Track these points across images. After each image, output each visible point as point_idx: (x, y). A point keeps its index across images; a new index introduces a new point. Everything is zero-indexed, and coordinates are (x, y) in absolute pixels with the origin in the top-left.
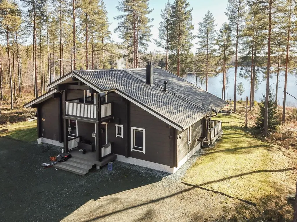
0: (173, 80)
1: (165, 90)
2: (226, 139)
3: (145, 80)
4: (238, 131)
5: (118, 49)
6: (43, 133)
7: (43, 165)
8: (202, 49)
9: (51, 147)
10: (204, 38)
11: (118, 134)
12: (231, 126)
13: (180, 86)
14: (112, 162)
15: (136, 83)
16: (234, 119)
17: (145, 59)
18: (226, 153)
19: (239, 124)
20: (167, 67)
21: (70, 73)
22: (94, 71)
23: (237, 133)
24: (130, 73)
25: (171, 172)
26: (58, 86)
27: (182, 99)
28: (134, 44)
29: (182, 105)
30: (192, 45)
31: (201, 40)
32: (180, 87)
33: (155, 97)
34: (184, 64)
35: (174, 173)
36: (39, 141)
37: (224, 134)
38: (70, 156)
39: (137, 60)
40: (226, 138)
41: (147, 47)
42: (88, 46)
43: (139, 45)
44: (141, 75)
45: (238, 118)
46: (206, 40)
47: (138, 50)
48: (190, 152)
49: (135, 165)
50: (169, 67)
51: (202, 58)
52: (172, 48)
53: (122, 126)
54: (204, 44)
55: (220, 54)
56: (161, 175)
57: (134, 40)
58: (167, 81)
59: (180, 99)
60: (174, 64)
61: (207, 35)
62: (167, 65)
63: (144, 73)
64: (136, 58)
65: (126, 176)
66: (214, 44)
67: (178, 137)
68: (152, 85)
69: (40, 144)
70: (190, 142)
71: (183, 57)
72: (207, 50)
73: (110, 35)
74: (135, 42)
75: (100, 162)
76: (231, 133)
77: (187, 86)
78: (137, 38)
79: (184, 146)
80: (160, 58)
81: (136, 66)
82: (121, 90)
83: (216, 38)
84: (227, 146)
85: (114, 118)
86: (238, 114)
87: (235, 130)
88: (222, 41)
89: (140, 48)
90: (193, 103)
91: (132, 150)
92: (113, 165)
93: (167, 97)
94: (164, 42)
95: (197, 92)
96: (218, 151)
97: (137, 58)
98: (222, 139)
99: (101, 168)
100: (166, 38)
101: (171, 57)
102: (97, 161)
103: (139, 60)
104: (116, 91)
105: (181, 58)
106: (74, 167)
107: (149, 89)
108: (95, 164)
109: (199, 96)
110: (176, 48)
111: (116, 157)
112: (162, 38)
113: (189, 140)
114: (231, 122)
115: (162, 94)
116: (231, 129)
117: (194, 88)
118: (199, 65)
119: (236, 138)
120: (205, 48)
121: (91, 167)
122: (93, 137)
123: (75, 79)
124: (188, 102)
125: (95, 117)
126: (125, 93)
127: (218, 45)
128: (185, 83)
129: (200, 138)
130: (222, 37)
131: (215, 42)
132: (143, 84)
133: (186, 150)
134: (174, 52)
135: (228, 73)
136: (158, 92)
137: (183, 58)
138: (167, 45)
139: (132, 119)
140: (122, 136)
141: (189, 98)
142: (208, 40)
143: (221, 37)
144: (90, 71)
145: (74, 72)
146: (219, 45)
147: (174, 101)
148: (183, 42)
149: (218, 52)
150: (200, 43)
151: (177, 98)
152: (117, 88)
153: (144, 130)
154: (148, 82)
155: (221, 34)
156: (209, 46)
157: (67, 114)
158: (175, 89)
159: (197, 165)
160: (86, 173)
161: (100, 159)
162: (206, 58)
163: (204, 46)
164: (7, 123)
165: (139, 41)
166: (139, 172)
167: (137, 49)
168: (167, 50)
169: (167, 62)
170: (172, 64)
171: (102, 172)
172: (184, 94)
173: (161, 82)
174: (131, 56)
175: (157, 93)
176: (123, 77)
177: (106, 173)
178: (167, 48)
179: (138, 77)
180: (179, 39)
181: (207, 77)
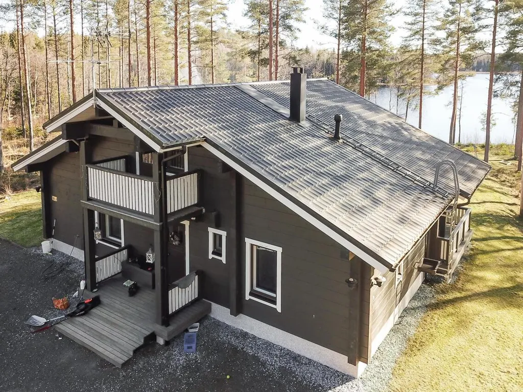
0: (354, 108)
1: (336, 138)
2: (485, 256)
3: (286, 112)
4: (506, 228)
5: (242, 39)
6: (54, 228)
7: (30, 322)
8: (412, 38)
9: (68, 264)
10: (416, 15)
11: (214, 253)
12: (486, 215)
13: (372, 124)
14: (198, 324)
15: (264, 121)
16: (489, 194)
17: (293, 59)
18: (492, 302)
19: (502, 207)
20: (338, 74)
21: (90, 96)
22: (157, 92)
23: (506, 234)
24: (253, 93)
25: (351, 374)
26: (65, 127)
27: (379, 162)
28: (270, 29)
29: (383, 182)
30: (392, 29)
31: (410, 19)
32: (372, 126)
33: (311, 159)
34: (375, 69)
35: (359, 375)
36: (46, 246)
37: (476, 240)
38: (96, 302)
39: (277, 62)
40: (484, 252)
41: (297, 34)
42: (178, 32)
43: (280, 29)
44: (277, 98)
45: (496, 189)
46: (421, 19)
47: (279, 40)
48: (400, 301)
49: (254, 337)
50: (344, 75)
51: (411, 58)
52: (350, 37)
53: (224, 234)
54: (416, 27)
55: (448, 49)
56: (323, 380)
57: (271, 19)
58: (341, 116)
59: (375, 162)
60: (354, 70)
61: (424, 9)
62: (338, 72)
63: (286, 93)
64: (274, 57)
65: (228, 377)
66: (438, 28)
67: (374, 282)
68: (305, 123)
69: (47, 254)
70: (401, 279)
71: (374, 54)
72: (423, 40)
73: (225, 12)
74: (274, 24)
75: (163, 327)
76: (492, 235)
77: (390, 123)
78: (277, 15)
79: (385, 294)
80: (325, 58)
81: (273, 76)
82: (220, 142)
83: (441, 15)
84: (492, 278)
85: (204, 210)
86: (492, 178)
87: (497, 225)
88: (452, 22)
89: (283, 35)
90: (409, 173)
91: (248, 297)
92: (199, 335)
93: (342, 156)
94: (333, 25)
95: (414, 139)
96: (470, 296)
97: (277, 56)
98: (474, 255)
99: (167, 343)
100: (337, 15)
101: (346, 55)
102: (157, 323)
103: (282, 62)
104: (207, 146)
105: (368, 57)
106: (100, 336)
107: (297, 136)
108: (151, 332)
109: (421, 149)
110: (358, 37)
111: (209, 309)
112: (330, 16)
113: (400, 274)
114: (484, 202)
115: (328, 149)
116: (489, 222)
117: (406, 130)
118: (405, 71)
119: (508, 253)
120: (417, 36)
121: (142, 342)
122: (148, 261)
123: (100, 111)
124: (395, 170)
125: (151, 212)
126: (230, 150)
127: (445, 29)
128: (383, 115)
129: (425, 261)
130: (453, 13)
131: (438, 23)
132: (282, 121)
133: (392, 302)
134: (353, 46)
135: (463, 87)
136: (319, 142)
137: (374, 57)
138: (339, 30)
139: (247, 219)
140: (223, 259)
141: (398, 158)
142: (425, 20)
143: (451, 13)
144: (146, 89)
145: (98, 95)
146: (447, 30)
147: (360, 169)
148: (373, 24)
149: (444, 44)
150: (409, 27)
151: (369, 160)
152: (210, 136)
153: (279, 250)
154: (295, 116)
155: (451, 7)
156: (425, 32)
157: (90, 196)
158: (362, 132)
159: (422, 344)
160: (126, 359)
161: (166, 318)
162: (421, 57)
163: (417, 33)
164: (5, 192)
165: (280, 22)
166: (264, 364)
167: (277, 38)
168: (339, 42)
169: (338, 65)
170: (350, 69)
171: (168, 359)
172: (385, 147)
173: (326, 115)
174: (265, 54)
175: (318, 148)
176: (232, 104)
177: (179, 360)
178: (339, 36)
179: (270, 104)
180: (365, 17)
181: (421, 96)
